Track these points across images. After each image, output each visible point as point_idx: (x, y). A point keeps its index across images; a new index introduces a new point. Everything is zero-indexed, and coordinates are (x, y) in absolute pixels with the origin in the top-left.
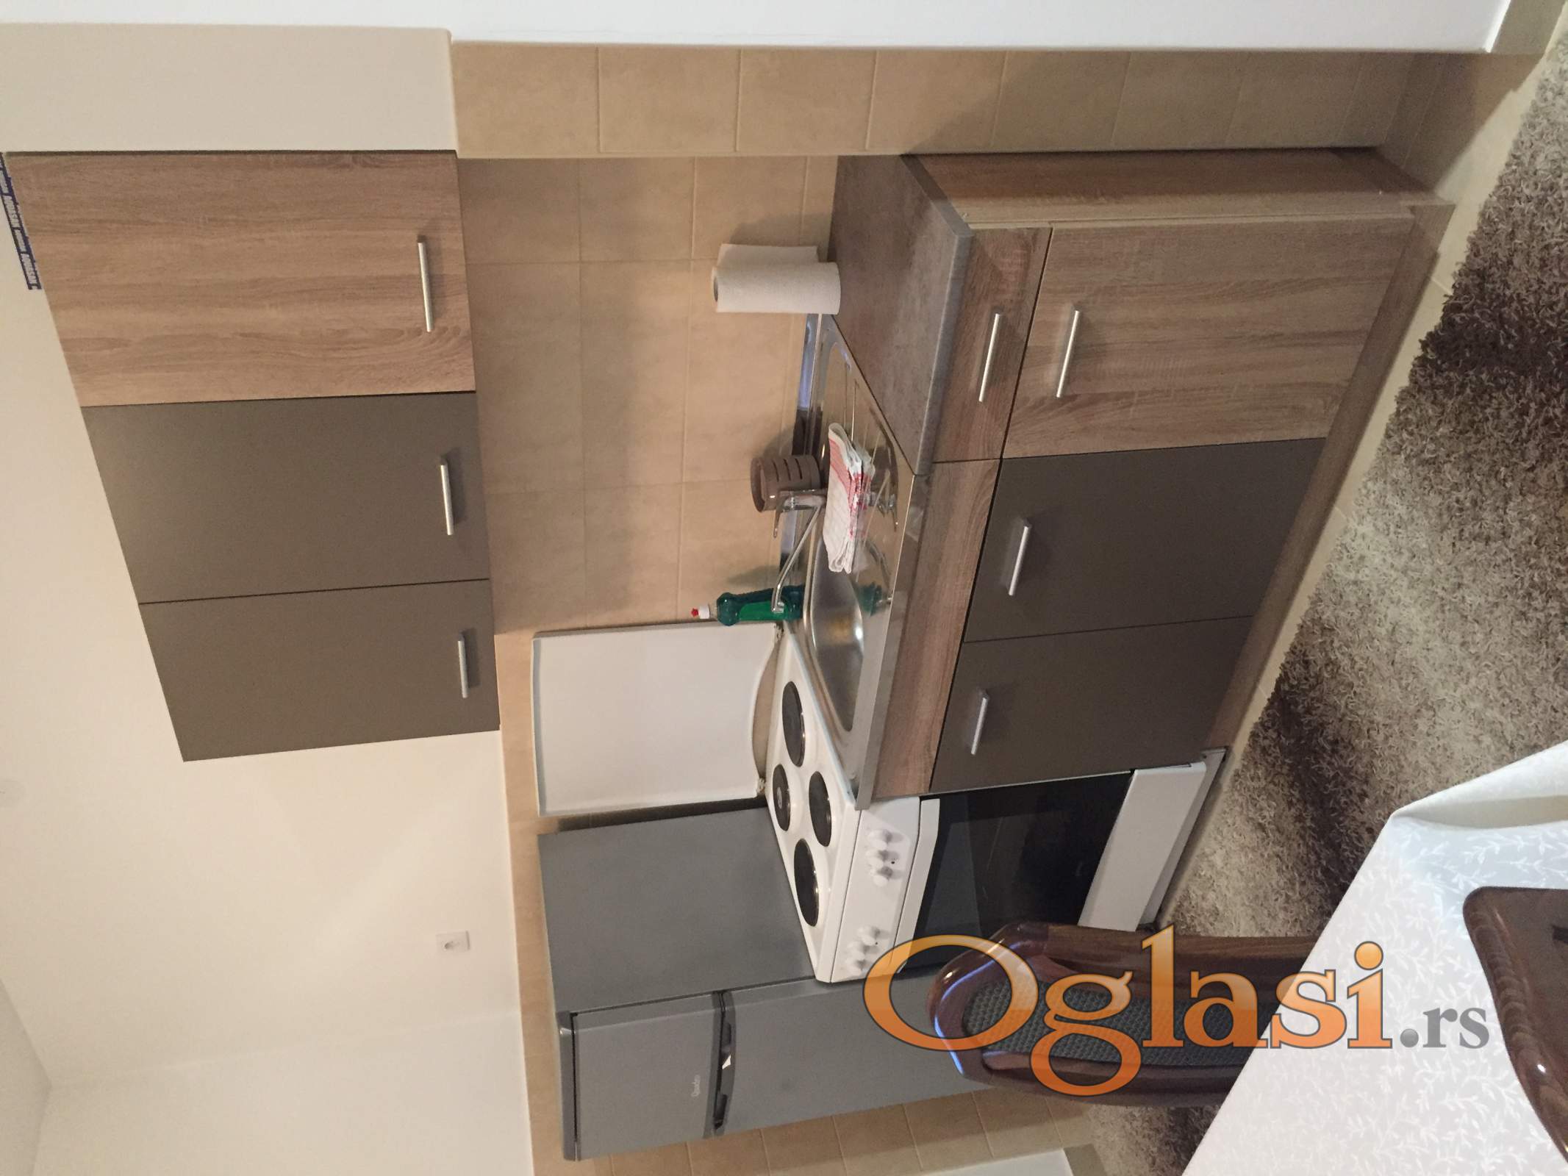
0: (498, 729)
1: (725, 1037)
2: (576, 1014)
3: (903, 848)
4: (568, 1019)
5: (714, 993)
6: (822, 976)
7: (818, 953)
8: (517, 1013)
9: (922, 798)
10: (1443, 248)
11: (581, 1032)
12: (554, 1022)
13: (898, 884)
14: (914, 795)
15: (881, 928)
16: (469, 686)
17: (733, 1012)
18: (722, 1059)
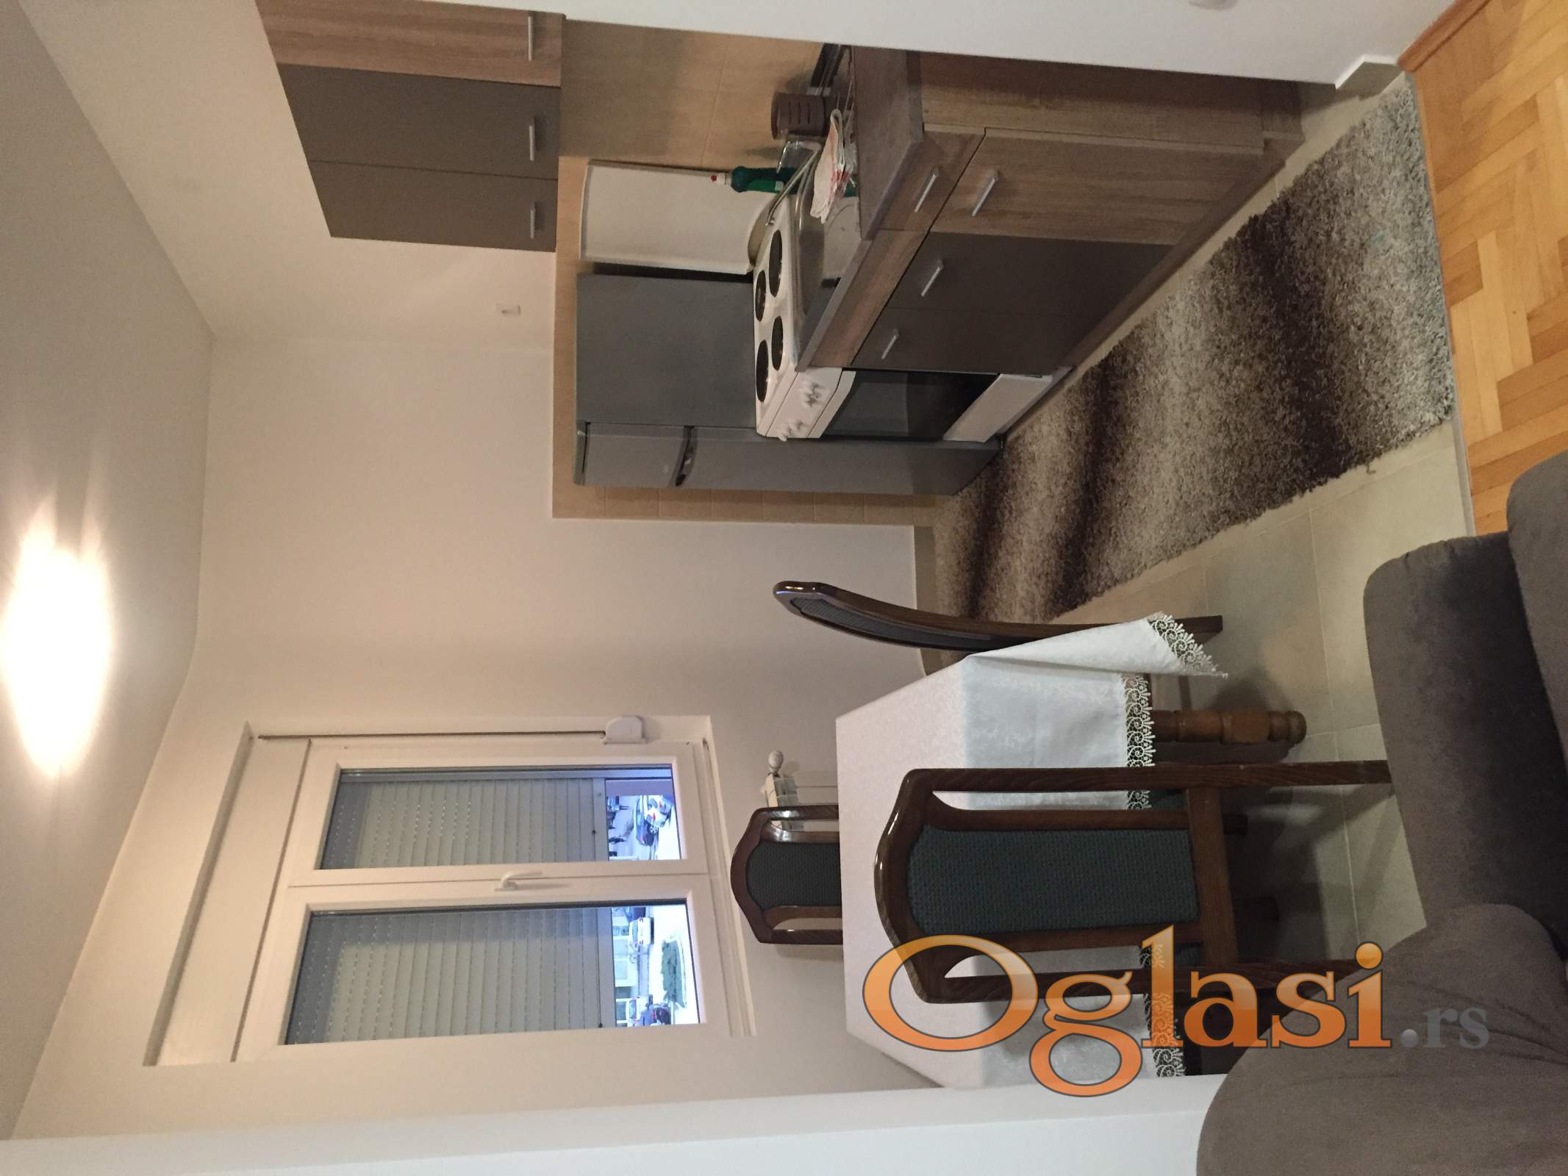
0: (554, 251)
1: (688, 451)
2: (589, 423)
3: (825, 394)
4: (585, 426)
5: (685, 426)
6: (761, 430)
7: (762, 417)
8: (550, 353)
9: (844, 369)
10: (1289, 163)
11: (592, 436)
12: (575, 425)
13: (817, 408)
14: (838, 367)
15: (803, 421)
16: (536, 228)
17: (696, 443)
18: (685, 459)
